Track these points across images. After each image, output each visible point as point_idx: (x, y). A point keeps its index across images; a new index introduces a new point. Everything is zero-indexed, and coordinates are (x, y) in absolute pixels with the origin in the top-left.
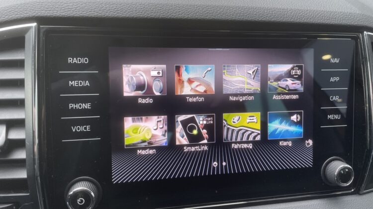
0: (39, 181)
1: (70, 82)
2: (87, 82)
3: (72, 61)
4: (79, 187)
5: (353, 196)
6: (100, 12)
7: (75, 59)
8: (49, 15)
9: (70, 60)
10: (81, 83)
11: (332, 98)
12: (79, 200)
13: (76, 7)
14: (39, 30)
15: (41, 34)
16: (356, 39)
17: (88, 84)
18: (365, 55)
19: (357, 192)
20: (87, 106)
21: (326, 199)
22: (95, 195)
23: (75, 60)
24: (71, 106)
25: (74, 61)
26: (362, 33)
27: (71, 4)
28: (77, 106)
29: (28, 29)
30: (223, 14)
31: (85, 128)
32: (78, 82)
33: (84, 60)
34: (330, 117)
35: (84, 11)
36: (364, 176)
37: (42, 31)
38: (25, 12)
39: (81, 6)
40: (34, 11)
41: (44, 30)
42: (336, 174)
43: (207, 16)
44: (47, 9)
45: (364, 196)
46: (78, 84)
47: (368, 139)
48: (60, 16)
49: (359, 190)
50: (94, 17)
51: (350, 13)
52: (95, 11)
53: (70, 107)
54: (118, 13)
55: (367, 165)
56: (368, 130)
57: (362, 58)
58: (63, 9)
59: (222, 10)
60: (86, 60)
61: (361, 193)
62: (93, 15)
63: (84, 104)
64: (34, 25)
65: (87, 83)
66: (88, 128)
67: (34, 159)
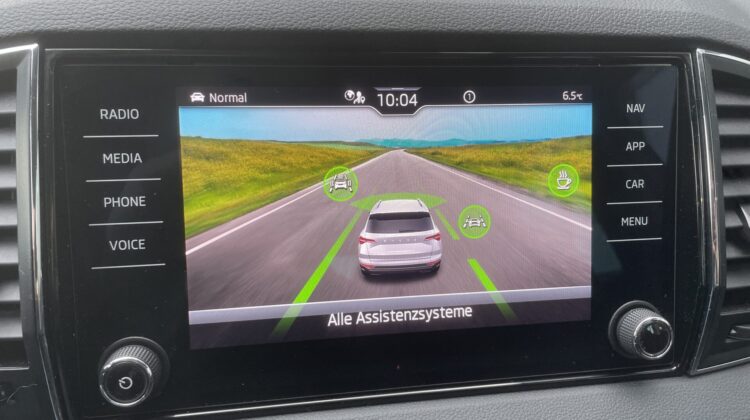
0: (46, 344)
1: (105, 155)
2: (137, 154)
3: (108, 116)
4: (123, 357)
5: (674, 379)
6: (159, 19)
7: (113, 111)
8: (59, 27)
9: (104, 114)
10: (125, 158)
11: (630, 184)
12: (121, 381)
13: (112, 10)
14: (42, 56)
15: (48, 65)
16: (680, 64)
17: (140, 159)
18: (699, 97)
19: (684, 372)
20: (138, 201)
21: (618, 385)
22: (152, 371)
23: (113, 114)
24: (108, 201)
25: (111, 116)
26: (693, 52)
27: (102, 6)
28: (119, 202)
29: (21, 56)
30: (402, 19)
31: (136, 244)
32: (120, 156)
33: (131, 114)
34: (627, 221)
35: (126, 19)
36: (697, 340)
37: (49, 58)
38: (17, 24)
39: (122, 9)
40: (32, 21)
41: (53, 56)
42: (635, 333)
43: (369, 24)
44: (57, 17)
45: (699, 380)
46: (120, 160)
47: (703, 266)
48: (82, 29)
49: (688, 367)
50: (146, 31)
51: (666, 12)
52: (147, 18)
53: (106, 204)
54: (193, 21)
55: (702, 317)
56: (703, 248)
57: (692, 104)
58: (87, 15)
59: (400, 11)
60: (135, 114)
61: (692, 373)
62: (144, 27)
63: (132, 199)
64: (33, 47)
65: (138, 158)
66: (140, 244)
67: (34, 302)
